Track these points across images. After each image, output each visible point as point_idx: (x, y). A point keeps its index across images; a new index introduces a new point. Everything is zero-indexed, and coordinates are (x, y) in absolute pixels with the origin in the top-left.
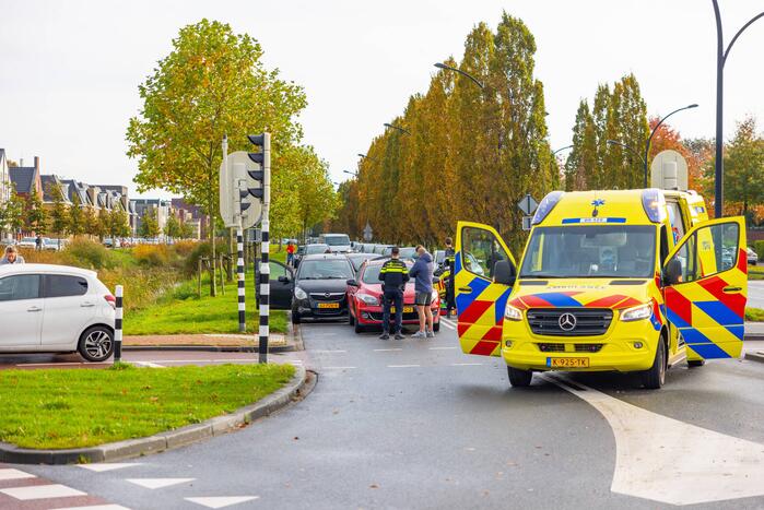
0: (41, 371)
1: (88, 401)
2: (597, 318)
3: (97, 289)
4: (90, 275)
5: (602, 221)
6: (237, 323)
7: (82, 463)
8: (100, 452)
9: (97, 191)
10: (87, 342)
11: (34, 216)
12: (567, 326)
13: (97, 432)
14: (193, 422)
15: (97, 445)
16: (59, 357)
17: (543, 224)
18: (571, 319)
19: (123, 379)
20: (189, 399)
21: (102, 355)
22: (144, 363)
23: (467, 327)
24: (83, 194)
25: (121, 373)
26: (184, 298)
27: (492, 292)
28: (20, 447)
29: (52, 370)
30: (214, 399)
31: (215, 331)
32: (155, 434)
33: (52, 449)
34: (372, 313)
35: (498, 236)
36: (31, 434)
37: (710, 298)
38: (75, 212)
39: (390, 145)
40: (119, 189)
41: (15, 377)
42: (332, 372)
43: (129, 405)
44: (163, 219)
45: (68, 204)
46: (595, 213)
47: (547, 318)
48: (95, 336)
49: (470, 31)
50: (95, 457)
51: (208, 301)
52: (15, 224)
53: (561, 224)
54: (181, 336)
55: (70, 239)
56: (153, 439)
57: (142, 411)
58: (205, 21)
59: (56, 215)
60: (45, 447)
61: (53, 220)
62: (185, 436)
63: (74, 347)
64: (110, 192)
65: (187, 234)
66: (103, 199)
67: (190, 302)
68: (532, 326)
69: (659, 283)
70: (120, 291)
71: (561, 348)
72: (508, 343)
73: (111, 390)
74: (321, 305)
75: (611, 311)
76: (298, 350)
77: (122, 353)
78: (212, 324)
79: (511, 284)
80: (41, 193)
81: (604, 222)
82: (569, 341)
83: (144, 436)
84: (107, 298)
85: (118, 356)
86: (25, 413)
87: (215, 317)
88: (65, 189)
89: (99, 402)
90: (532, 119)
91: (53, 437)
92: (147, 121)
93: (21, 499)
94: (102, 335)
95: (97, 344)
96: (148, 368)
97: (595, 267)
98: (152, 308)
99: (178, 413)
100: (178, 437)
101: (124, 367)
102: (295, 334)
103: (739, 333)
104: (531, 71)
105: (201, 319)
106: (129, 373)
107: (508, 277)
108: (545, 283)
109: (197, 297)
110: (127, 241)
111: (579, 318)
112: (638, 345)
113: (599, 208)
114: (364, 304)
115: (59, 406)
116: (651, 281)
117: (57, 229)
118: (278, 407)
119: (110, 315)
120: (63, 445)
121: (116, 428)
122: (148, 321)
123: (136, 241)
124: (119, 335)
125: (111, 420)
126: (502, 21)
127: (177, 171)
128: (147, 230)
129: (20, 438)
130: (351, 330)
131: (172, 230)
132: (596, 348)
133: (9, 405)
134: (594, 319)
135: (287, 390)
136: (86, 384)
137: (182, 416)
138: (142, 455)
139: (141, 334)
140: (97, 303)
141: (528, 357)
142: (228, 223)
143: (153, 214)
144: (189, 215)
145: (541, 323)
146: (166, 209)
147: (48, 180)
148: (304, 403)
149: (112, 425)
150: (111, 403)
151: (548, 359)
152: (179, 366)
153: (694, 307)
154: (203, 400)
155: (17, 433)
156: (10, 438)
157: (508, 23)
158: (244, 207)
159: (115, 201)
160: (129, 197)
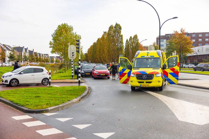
0: (34, 88)
1: (44, 95)
2: (150, 76)
3: (45, 71)
4: (44, 68)
5: (149, 56)
6: (71, 77)
7: (44, 113)
8: (48, 110)
9: (44, 55)
10: (43, 82)
11: (33, 59)
12: (145, 78)
13: (47, 104)
14: (69, 100)
15: (47, 108)
16: (38, 85)
17: (137, 57)
18: (145, 76)
19: (51, 90)
20: (66, 95)
21: (46, 84)
22: (55, 86)
23: (121, 78)
24: (41, 56)
25: (51, 88)
26: (60, 73)
27: (127, 71)
28: (29, 109)
29: (36, 88)
30: (72, 94)
31: (68, 79)
32: (61, 104)
33: (37, 109)
34: (97, 75)
35: (128, 60)
36: (32, 105)
37: (172, 72)
38: (40, 58)
39: (94, 47)
40: (47, 55)
41: (28, 89)
42: (93, 87)
43: (54, 96)
44: (55, 60)
45: (39, 57)
46: (148, 55)
47: (140, 76)
48: (45, 80)
49: (110, 26)
50: (47, 111)
51: (65, 73)
52: (30, 60)
53: (141, 57)
54: (61, 80)
55: (39, 63)
56: (61, 105)
57: (57, 98)
58: (62, 24)
59: (37, 59)
60: (35, 109)
62: (68, 104)
63: (41, 83)
64: (46, 55)
65: (59, 62)
66: (45, 56)
67: (61, 73)
68: (137, 78)
69: (162, 69)
70: (50, 71)
71: (143, 82)
72: (132, 82)
73: (49, 92)
74: (87, 74)
75: (153, 75)
76: (84, 82)
77: (51, 84)
78: (67, 78)
79: (131, 69)
80: (34, 55)
81: (150, 57)
82: (145, 81)
83: (58, 105)
84: (47, 73)
85: (50, 84)
86: (30, 99)
87: (67, 76)
88: (38, 55)
89: (47, 96)
90: (121, 41)
91: (37, 106)
92: (53, 41)
93: (28, 126)
95: (45, 82)
96: (56, 87)
97: (148, 66)
98: (55, 75)
99: (65, 98)
100: (66, 105)
101: (51, 87)
102: (83, 79)
103: (178, 79)
104: (120, 33)
105: (64, 77)
106: (52, 88)
107: (130, 68)
108: (139, 69)
109: (63, 72)
110: (49, 63)
111: (147, 76)
112: (159, 82)
113: (148, 54)
114: (96, 74)
115: (38, 97)
116: (161, 69)
117: (37, 61)
118: (85, 96)
119: (48, 76)
120: (39, 108)
121: (52, 103)
122: (54, 77)
123: (50, 63)
124: (50, 80)
125: (50, 101)
126: (116, 24)
127: (59, 50)
128: (52, 61)
129: (29, 106)
130: (93, 79)
131: (56, 61)
132: (150, 82)
133: (27, 97)
134: (150, 77)
135: (86, 92)
136: (44, 91)
137: (66, 99)
138: (58, 110)
139: (53, 80)
140: (45, 74)
141: (136, 84)
142: (70, 59)
143: (53, 59)
144: (59, 59)
145: (139, 77)
146: (55, 58)
147: (35, 53)
148: (90, 95)
149: (51, 102)
150: (49, 96)
151: (141, 85)
152: (62, 86)
153: (169, 74)
154: (69, 95)
155: (28, 105)
156: (26, 106)
157: (117, 24)
158: (73, 55)
159: (47, 56)
160: (49, 56)
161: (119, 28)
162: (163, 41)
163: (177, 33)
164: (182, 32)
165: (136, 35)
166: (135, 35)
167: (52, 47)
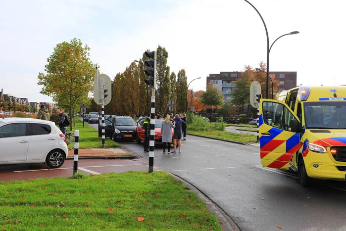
3: (56, 131)
5: (341, 99)
10: (51, 158)
11: (2, 105)
17: (309, 101)
21: (58, 165)
23: (267, 153)
24: (16, 100)
38: (14, 104)
44: (38, 108)
45: (12, 102)
46: (336, 96)
48: (54, 155)
53: (319, 101)
59: (9, 105)
61: (8, 107)
63: (44, 160)
64: (23, 100)
66: (21, 102)
80: (4, 99)
84: (61, 136)
88: (11, 99)
94: (58, 154)
95: (56, 157)
104: (166, 64)
117: (9, 109)
127: (60, 87)
140: (56, 138)
142: (98, 103)
143: (36, 106)
147: (6, 96)
157: (160, 49)
158: (105, 96)
159: (25, 102)
160: (29, 101)
161: (164, 55)
162: (217, 83)
163: (250, 69)
164: (261, 66)
165: (184, 70)
166: (182, 70)
167: (43, 83)
